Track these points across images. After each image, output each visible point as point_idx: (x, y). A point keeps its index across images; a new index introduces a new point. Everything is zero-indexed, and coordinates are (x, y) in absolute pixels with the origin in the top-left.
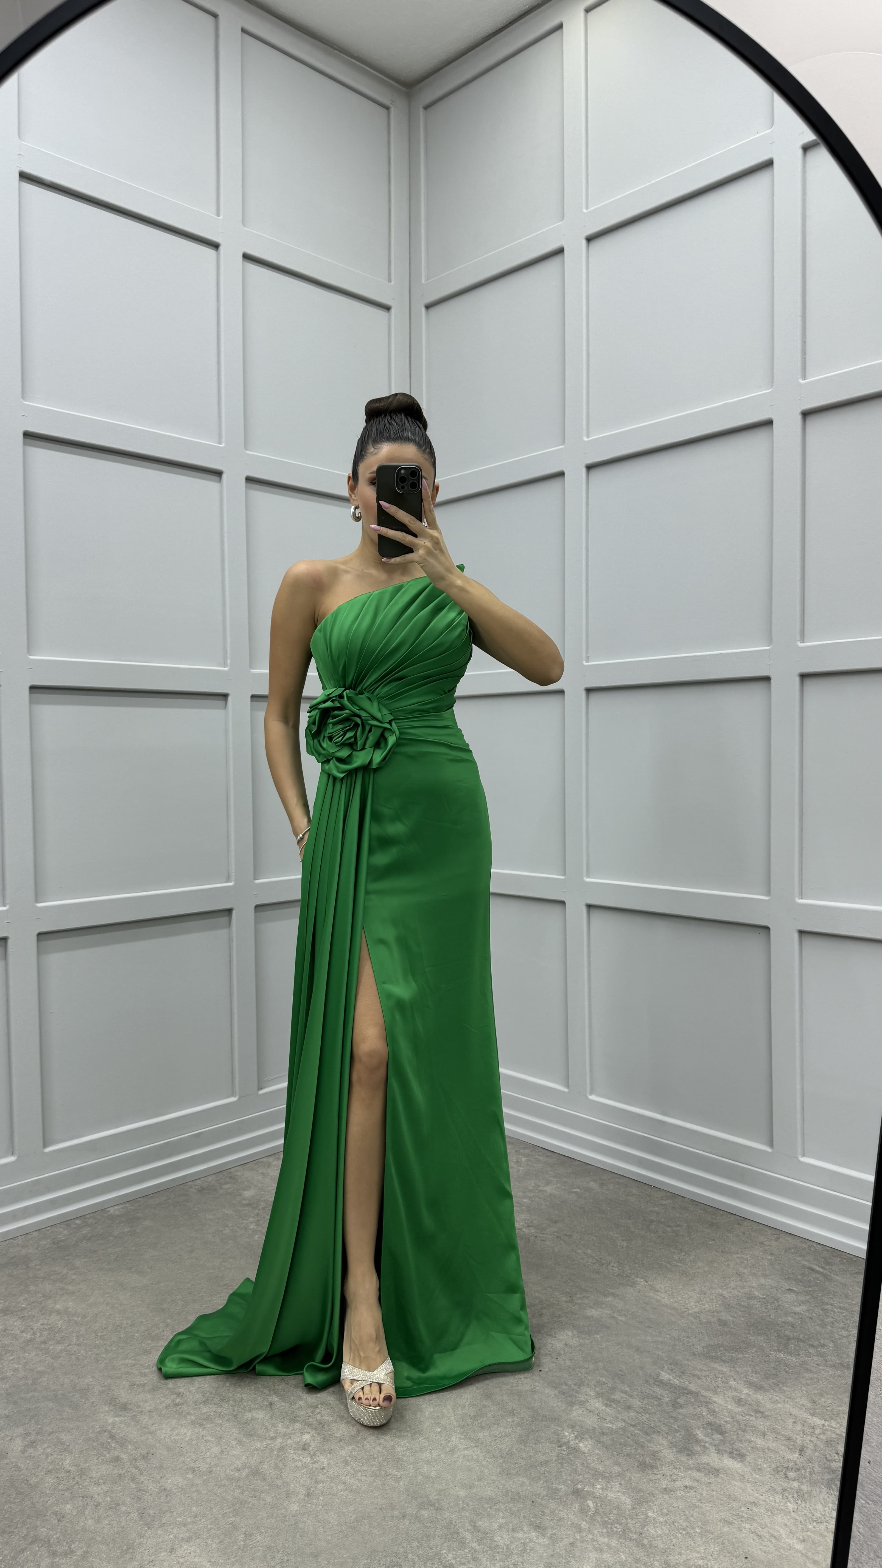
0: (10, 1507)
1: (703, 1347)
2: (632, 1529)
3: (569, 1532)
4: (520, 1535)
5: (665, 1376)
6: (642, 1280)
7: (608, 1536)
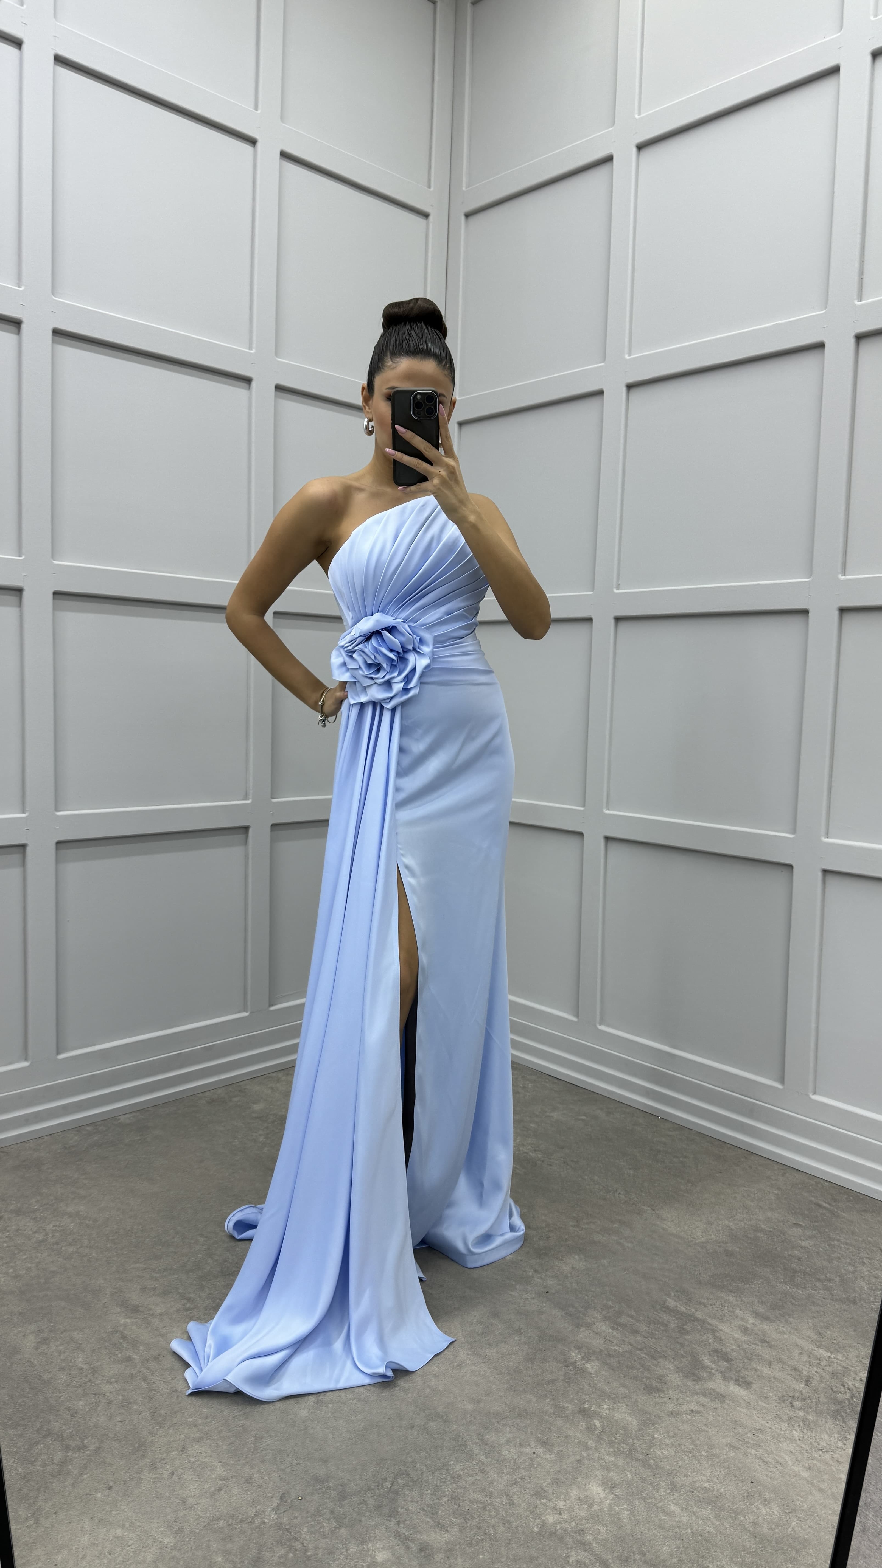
0: (23, 1401)
1: (709, 1276)
2: (639, 1450)
3: (577, 1450)
4: (528, 1450)
5: (671, 1303)
6: (649, 1208)
7: (615, 1455)
